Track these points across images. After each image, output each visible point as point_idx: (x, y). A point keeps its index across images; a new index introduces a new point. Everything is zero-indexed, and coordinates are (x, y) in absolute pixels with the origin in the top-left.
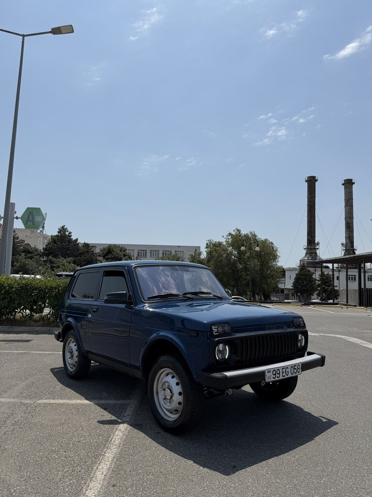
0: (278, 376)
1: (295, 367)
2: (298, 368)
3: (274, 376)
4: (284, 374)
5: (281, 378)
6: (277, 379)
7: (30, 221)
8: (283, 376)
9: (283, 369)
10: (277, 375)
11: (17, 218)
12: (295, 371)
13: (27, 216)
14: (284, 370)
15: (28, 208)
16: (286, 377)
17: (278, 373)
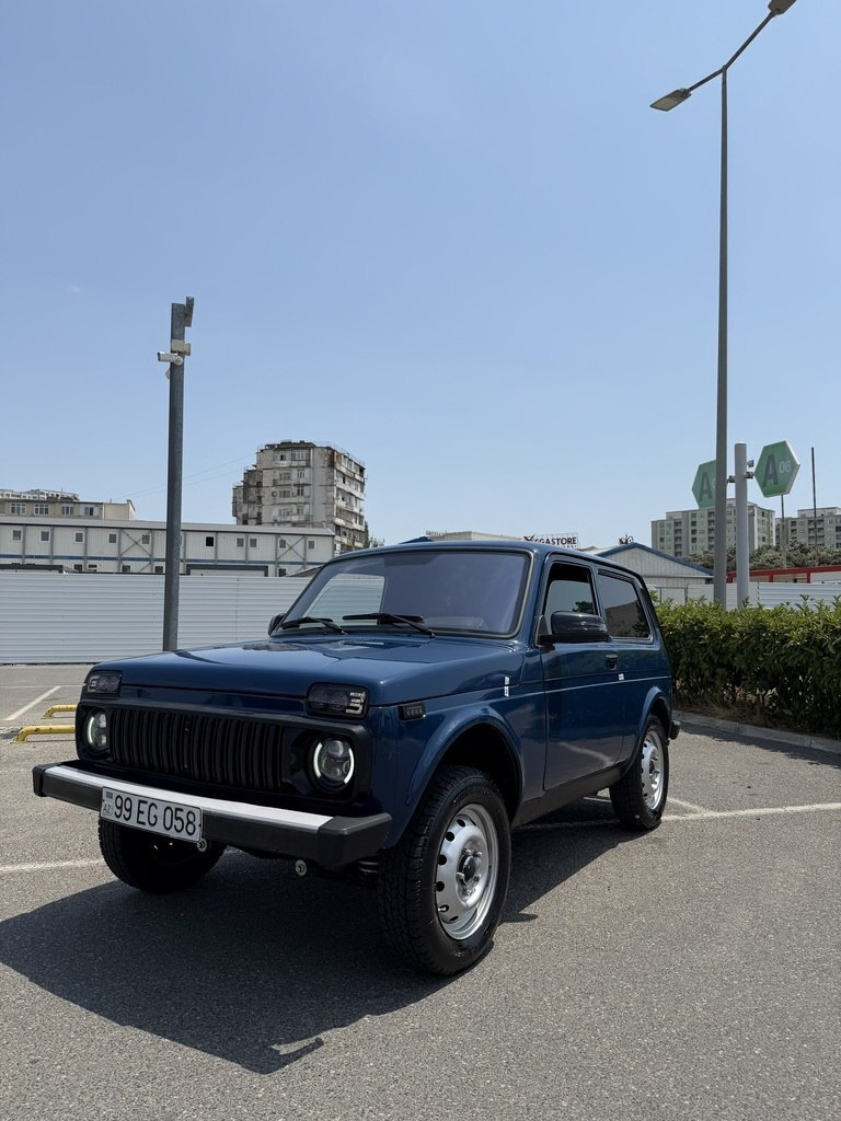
0: (127, 815)
1: (179, 814)
2: (189, 822)
3: (118, 812)
4: (143, 818)
5: (132, 823)
6: (121, 820)
7: (771, 476)
8: (138, 822)
9: (140, 802)
10: (124, 811)
11: (750, 476)
12: (178, 824)
13: (764, 468)
14: (144, 807)
15: (765, 448)
16: (147, 827)
17: (128, 807)
